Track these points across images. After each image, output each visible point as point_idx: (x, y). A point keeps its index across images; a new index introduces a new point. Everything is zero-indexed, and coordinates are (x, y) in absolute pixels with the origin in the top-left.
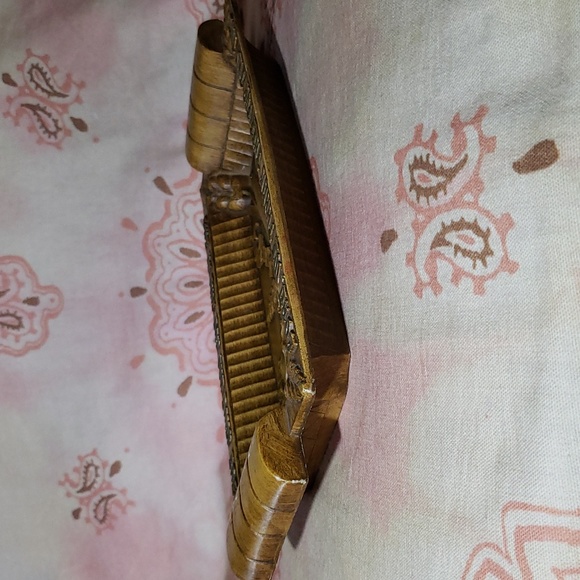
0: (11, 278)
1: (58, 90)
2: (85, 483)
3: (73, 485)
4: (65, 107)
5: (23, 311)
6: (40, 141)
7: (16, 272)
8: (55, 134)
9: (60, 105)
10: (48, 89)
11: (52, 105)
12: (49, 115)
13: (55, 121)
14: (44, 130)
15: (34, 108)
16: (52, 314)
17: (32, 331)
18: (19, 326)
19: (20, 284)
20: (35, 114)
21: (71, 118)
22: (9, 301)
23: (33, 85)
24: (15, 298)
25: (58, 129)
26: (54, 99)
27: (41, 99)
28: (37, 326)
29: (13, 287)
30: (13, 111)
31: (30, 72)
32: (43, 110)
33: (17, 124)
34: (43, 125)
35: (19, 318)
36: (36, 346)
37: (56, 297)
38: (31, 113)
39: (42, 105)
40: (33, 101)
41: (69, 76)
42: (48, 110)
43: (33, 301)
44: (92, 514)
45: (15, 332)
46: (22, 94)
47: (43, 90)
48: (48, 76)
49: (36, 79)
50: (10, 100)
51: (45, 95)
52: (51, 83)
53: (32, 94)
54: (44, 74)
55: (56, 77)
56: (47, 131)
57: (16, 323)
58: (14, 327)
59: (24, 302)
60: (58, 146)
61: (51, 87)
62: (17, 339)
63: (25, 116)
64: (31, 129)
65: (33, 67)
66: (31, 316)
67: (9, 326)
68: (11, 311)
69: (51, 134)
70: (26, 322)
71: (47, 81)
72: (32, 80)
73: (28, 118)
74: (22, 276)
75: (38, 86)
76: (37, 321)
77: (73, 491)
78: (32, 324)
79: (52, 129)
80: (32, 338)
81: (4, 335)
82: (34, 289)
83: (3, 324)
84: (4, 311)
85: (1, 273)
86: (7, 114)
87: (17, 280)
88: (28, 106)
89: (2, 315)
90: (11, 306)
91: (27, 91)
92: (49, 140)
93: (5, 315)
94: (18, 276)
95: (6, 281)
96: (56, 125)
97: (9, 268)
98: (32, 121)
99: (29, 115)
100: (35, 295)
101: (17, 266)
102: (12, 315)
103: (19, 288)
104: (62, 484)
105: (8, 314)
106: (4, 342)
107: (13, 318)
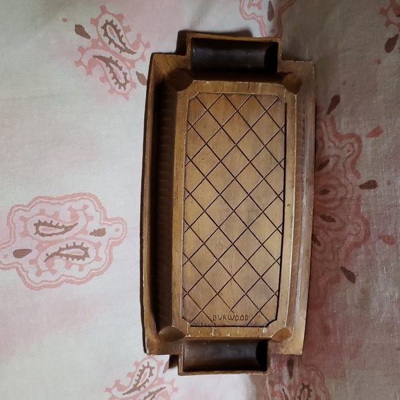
0: (80, 213)
1: (129, 47)
2: (135, 385)
3: (121, 388)
4: (133, 63)
5: (90, 242)
6: (112, 91)
7: (85, 207)
8: (124, 85)
9: (129, 61)
10: (122, 46)
11: (123, 60)
12: (121, 69)
13: (125, 74)
14: (115, 80)
15: (108, 61)
16: (116, 243)
17: (98, 259)
18: (86, 255)
19: (90, 218)
20: (108, 65)
21: (137, 72)
22: (76, 234)
23: (106, 40)
24: (83, 231)
25: (127, 82)
26: (125, 54)
27: (114, 53)
28: (102, 254)
29: (82, 222)
30: (85, 61)
31: (104, 27)
32: (116, 64)
33: (89, 73)
34: (115, 77)
35: (86, 250)
36: (99, 272)
37: (120, 226)
38: (104, 64)
39: (114, 59)
40: (107, 55)
41: (139, 36)
42: (120, 63)
43: (100, 233)
45: (81, 261)
46: (95, 45)
47: (116, 46)
48: (121, 34)
49: (109, 34)
50: (82, 50)
51: (118, 50)
52: (124, 40)
53: (105, 48)
54: (118, 32)
55: (128, 35)
56: (118, 82)
57: (82, 253)
58: (78, 258)
59: (91, 234)
60: (126, 97)
61: (124, 44)
62: (81, 269)
63: (98, 66)
64: (104, 79)
65: (107, 23)
66: (98, 246)
67: (73, 257)
68: (78, 243)
69: (121, 85)
70: (92, 252)
71: (120, 38)
72: (106, 35)
73: (99, 70)
74: (91, 211)
75: (111, 41)
76: (102, 249)
77: (119, 394)
78: (97, 253)
79: (122, 81)
80: (96, 265)
81: (68, 267)
82: (102, 221)
83: (67, 256)
84: (71, 244)
85: (70, 209)
86: (79, 63)
87: (85, 214)
88: (101, 58)
89: (68, 248)
90: (78, 239)
91: (100, 44)
92: (119, 91)
93: (71, 248)
94: (87, 211)
95: (74, 216)
96: (125, 78)
97: (78, 205)
98: (105, 73)
99: (102, 66)
100: (102, 227)
101: (88, 202)
102: (77, 247)
103: (88, 222)
104: (108, 390)
105: (75, 246)
106: (68, 272)
107: (79, 250)
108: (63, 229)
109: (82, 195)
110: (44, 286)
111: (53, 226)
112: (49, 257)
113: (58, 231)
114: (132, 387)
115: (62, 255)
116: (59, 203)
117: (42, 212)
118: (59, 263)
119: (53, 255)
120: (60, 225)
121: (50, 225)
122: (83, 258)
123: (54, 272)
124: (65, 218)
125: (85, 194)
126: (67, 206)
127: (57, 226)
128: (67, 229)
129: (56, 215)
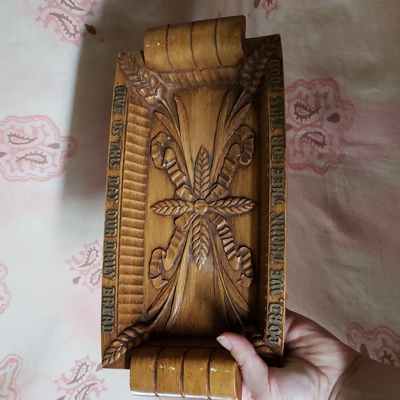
0: (39, 130)
1: (78, 6)
2: (87, 262)
3: (77, 262)
4: (82, 17)
5: (48, 152)
6: (63, 39)
7: (43, 126)
8: (74, 35)
9: (78, 16)
10: (72, 5)
11: (73, 15)
12: (71, 22)
13: (75, 26)
14: (66, 31)
15: (60, 17)
16: (68, 155)
17: (54, 165)
18: (45, 161)
19: (47, 135)
20: (60, 20)
21: (85, 25)
22: (37, 145)
23: (59, 1)
24: (42, 143)
25: (77, 32)
26: (74, 11)
27: (65, 10)
28: (57, 162)
29: (41, 137)
30: (43, 17)
32: (67, 19)
33: (46, 26)
34: (66, 29)
35: (45, 157)
36: (56, 176)
37: (72, 144)
38: (57, 19)
39: (65, 15)
40: (60, 12)
42: (70, 18)
43: (55, 146)
44: (89, 280)
45: (41, 165)
46: (50, 5)
47: (67, 5)
50: (41, 9)
51: (68, 8)
53: (58, 7)
56: (68, 32)
57: (42, 160)
58: (40, 163)
59: (48, 146)
60: (76, 44)
61: (73, 3)
62: (42, 171)
63: (53, 21)
64: (57, 30)
66: (54, 155)
67: (36, 162)
68: (39, 152)
69: (71, 35)
70: (49, 159)
73: (55, 23)
74: (48, 129)
75: (63, 1)
76: (57, 159)
77: (77, 266)
78: (54, 160)
79: (73, 32)
81: (32, 168)
82: (57, 138)
83: (32, 160)
84: (33, 152)
85: (32, 126)
86: (39, 19)
87: (44, 131)
88: (55, 14)
89: (31, 154)
90: (38, 149)
91: (54, 4)
92: (70, 39)
93: (33, 154)
94: (45, 129)
95: (35, 132)
96: (75, 29)
97: (38, 124)
98: (58, 25)
99: (56, 21)
100: (56, 142)
101: (44, 123)
102: (39, 155)
103: (45, 137)
104: (68, 262)
105: (36, 154)
106: (32, 172)
107: (40, 157)
108: (28, 141)
109: (41, 117)
110: (17, 180)
111: (20, 138)
112: (19, 160)
113: (24, 141)
114: (84, 263)
115: (28, 159)
116: (24, 122)
117: (13, 127)
118: (26, 164)
119: (22, 158)
120: (25, 137)
121: (18, 137)
122: (43, 163)
123: (22, 171)
124: (29, 133)
125: (42, 116)
126: (30, 123)
127: (23, 138)
128: (31, 141)
129: (22, 130)
